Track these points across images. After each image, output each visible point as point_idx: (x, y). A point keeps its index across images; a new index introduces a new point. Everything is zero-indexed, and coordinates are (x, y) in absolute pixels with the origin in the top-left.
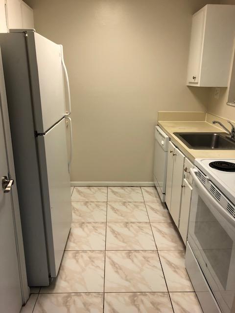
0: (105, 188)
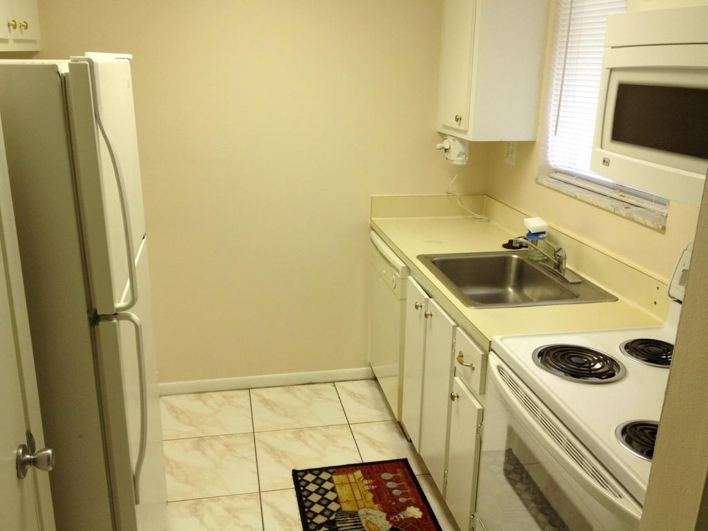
0: (243, 392)
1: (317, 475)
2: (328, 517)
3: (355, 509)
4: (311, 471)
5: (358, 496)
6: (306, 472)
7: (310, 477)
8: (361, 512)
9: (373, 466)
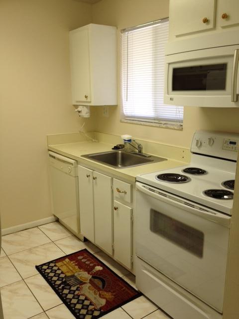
1: (48, 265)
2: (62, 280)
3: (73, 274)
4: (44, 264)
5: (71, 269)
6: (42, 265)
7: (45, 267)
8: (76, 274)
9: (73, 255)
